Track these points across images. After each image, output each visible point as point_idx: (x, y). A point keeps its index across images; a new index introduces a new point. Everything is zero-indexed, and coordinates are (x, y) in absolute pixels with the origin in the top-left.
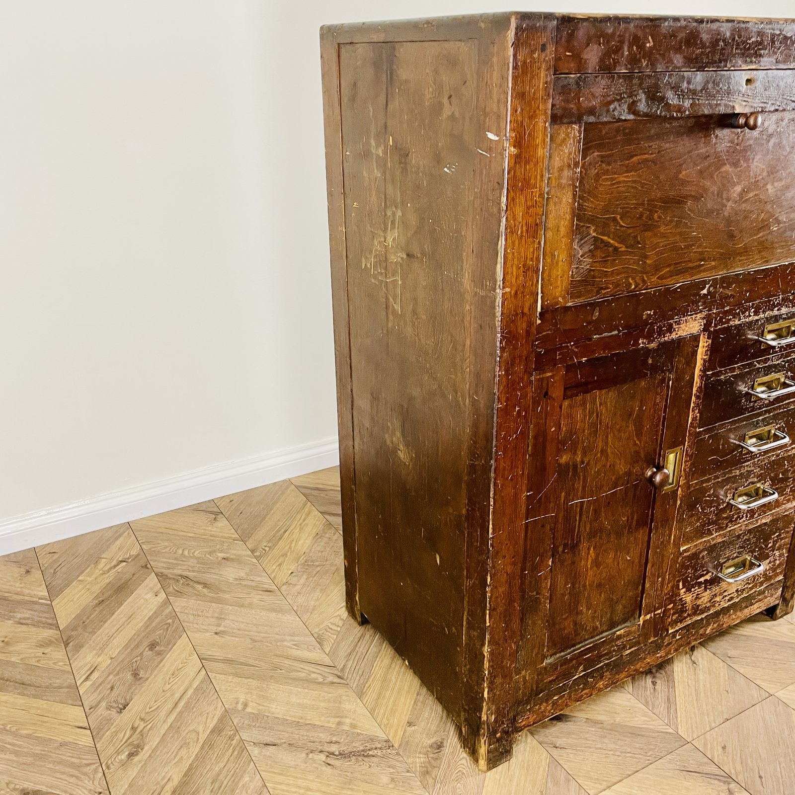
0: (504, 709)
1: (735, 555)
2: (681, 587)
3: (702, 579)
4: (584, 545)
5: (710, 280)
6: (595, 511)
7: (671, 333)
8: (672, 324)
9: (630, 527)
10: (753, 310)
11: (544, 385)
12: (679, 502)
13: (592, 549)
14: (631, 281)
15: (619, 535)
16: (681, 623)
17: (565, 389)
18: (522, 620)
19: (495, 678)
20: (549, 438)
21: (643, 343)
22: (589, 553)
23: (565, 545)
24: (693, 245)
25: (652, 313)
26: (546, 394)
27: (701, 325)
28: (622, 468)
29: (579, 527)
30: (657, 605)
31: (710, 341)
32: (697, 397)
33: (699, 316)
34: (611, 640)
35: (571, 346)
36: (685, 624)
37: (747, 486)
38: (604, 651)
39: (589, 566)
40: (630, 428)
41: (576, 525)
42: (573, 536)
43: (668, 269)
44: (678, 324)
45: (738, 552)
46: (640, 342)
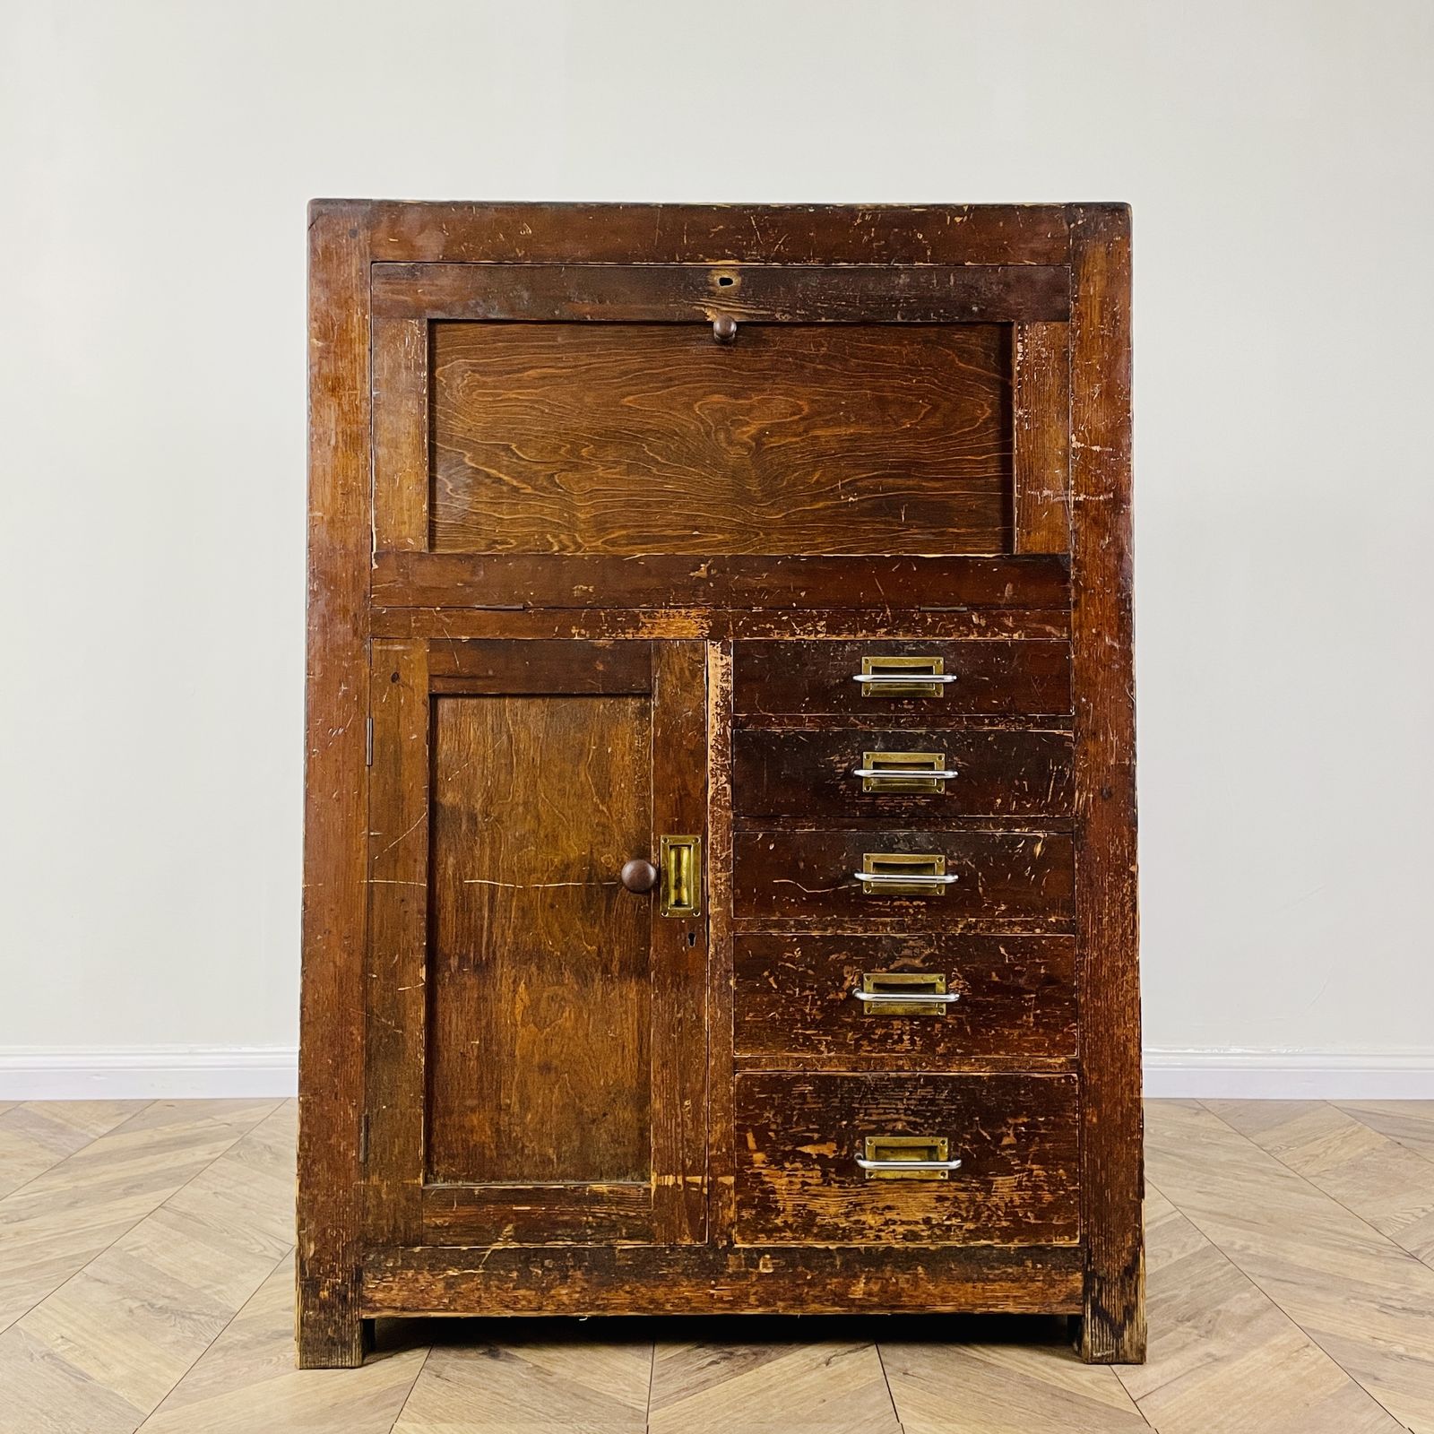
0: (336, 1240)
1: (900, 1126)
2: (752, 1144)
3: (807, 1149)
4: (504, 971)
5: (708, 558)
6: (524, 912)
7: (638, 629)
8: (638, 615)
9: (606, 970)
10: (823, 623)
11: (392, 664)
12: (712, 950)
13: (522, 985)
14: (551, 540)
15: (583, 978)
16: (769, 1238)
17: (432, 677)
18: (368, 1066)
19: (314, 1162)
20: (406, 748)
21: (579, 634)
22: (515, 991)
23: (463, 959)
24: (671, 503)
25: (591, 590)
26: (395, 678)
27: (702, 628)
28: (573, 848)
29: (490, 933)
30: (689, 1163)
31: (730, 659)
32: (721, 753)
33: (693, 613)
34: (578, 1198)
35: (437, 612)
36: (780, 1244)
37: (893, 971)
38: (562, 1214)
39: (519, 1018)
40: (583, 778)
41: (482, 926)
42: (478, 945)
43: (624, 532)
44: (650, 617)
45: (909, 1123)
46: (573, 631)
